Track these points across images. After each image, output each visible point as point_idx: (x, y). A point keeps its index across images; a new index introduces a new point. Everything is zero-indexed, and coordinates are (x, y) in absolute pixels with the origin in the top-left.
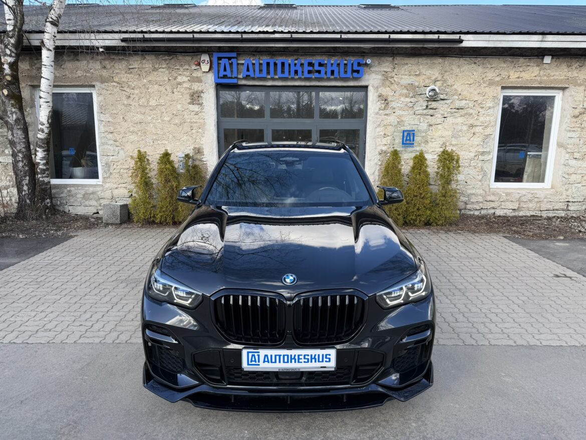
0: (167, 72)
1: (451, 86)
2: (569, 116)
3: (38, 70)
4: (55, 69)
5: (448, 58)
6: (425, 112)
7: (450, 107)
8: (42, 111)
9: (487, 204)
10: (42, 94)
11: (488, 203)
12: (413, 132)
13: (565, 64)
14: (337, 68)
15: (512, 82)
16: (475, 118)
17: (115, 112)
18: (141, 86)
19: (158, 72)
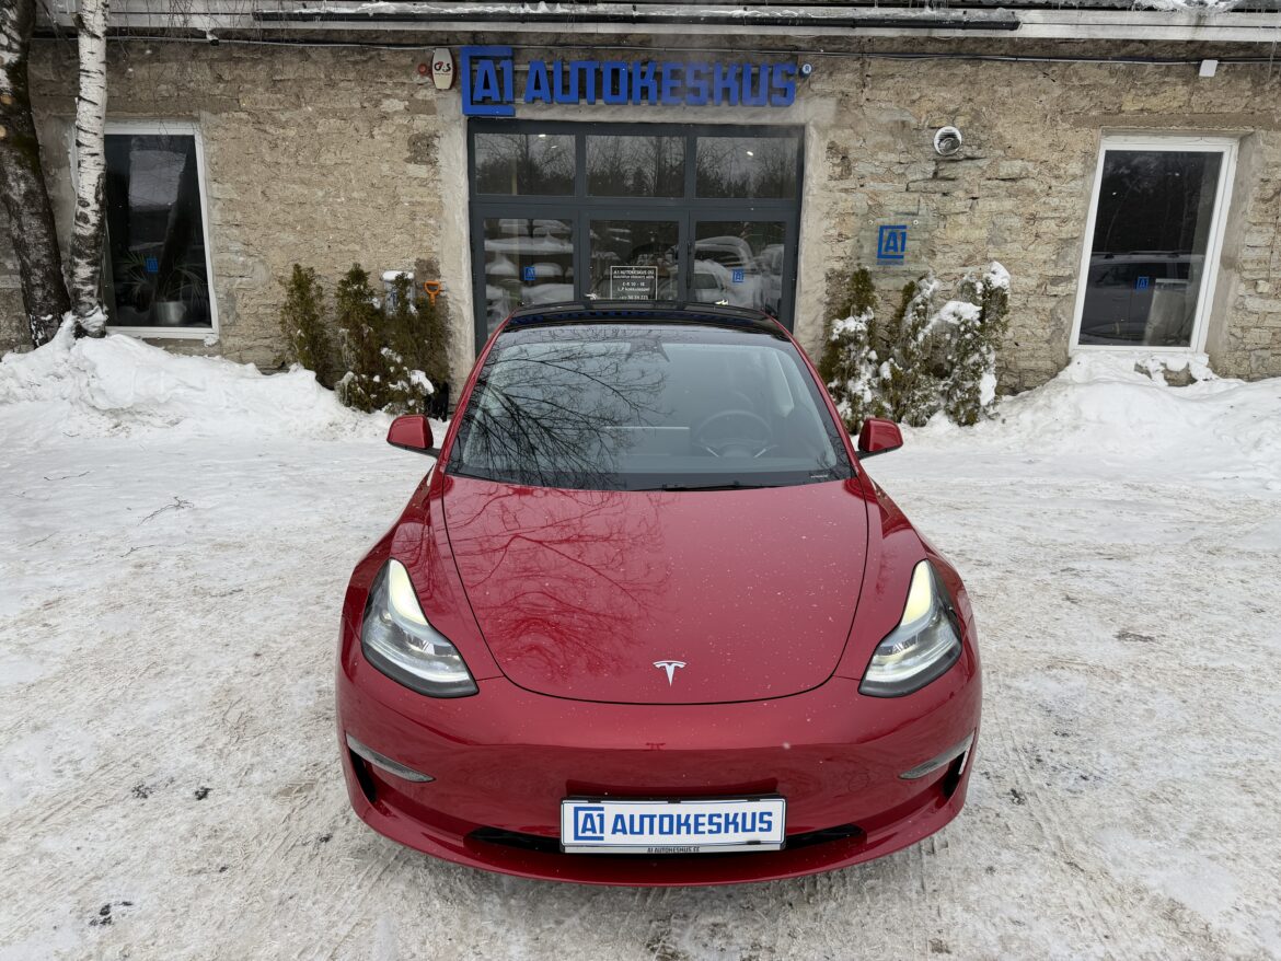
0: (358, 89)
1: (991, 129)
2: (1251, 199)
3: (73, 83)
4: (109, 82)
5: (985, 64)
6: (930, 185)
7: (987, 176)
8: (83, 175)
10: (83, 138)
12: (904, 230)
13: (1249, 79)
14: (737, 84)
15: (1126, 121)
16: (1042, 200)
17: (244, 178)
18: (300, 121)
19: (340, 89)
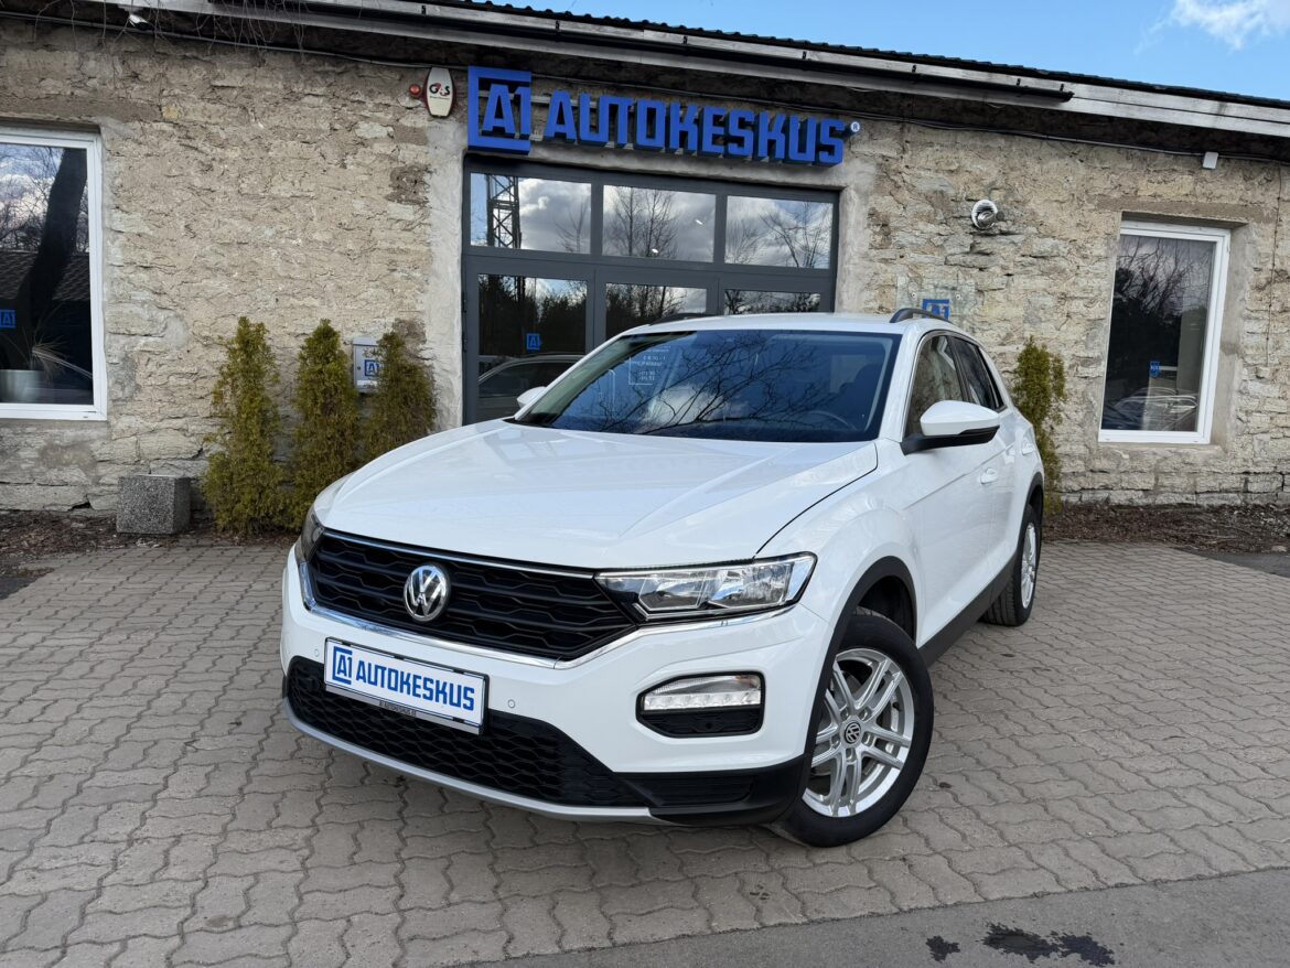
1: (1025, 203)
2: (1248, 288)
5: (1017, 137)
6: (969, 259)
7: (1022, 252)
9: (1093, 478)
11: (1096, 476)
12: (947, 304)
13: (1241, 174)
15: (1142, 205)
16: (1071, 281)
18: (247, 140)
19: (301, 105)
